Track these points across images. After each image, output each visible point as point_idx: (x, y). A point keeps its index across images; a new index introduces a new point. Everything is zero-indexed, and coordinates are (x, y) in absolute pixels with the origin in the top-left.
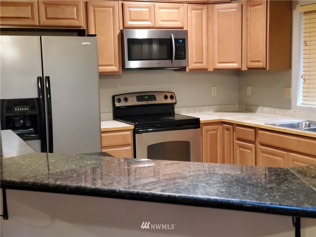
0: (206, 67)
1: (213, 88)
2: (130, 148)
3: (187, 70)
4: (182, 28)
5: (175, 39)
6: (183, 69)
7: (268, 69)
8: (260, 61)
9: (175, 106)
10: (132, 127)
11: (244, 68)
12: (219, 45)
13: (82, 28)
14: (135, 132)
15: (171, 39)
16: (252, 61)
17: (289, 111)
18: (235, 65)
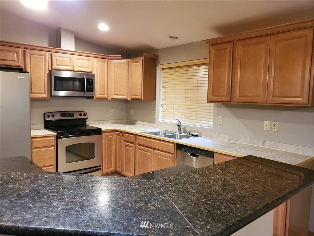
0: (107, 97)
1: (111, 110)
2: (53, 148)
3: (95, 99)
4: (92, 72)
5: (86, 79)
6: (92, 98)
7: (143, 100)
8: (138, 95)
9: (87, 120)
10: (55, 134)
11: (129, 99)
12: (114, 84)
13: (21, 68)
14: (57, 137)
15: (84, 79)
16: (133, 95)
17: (154, 124)
18: (124, 97)
